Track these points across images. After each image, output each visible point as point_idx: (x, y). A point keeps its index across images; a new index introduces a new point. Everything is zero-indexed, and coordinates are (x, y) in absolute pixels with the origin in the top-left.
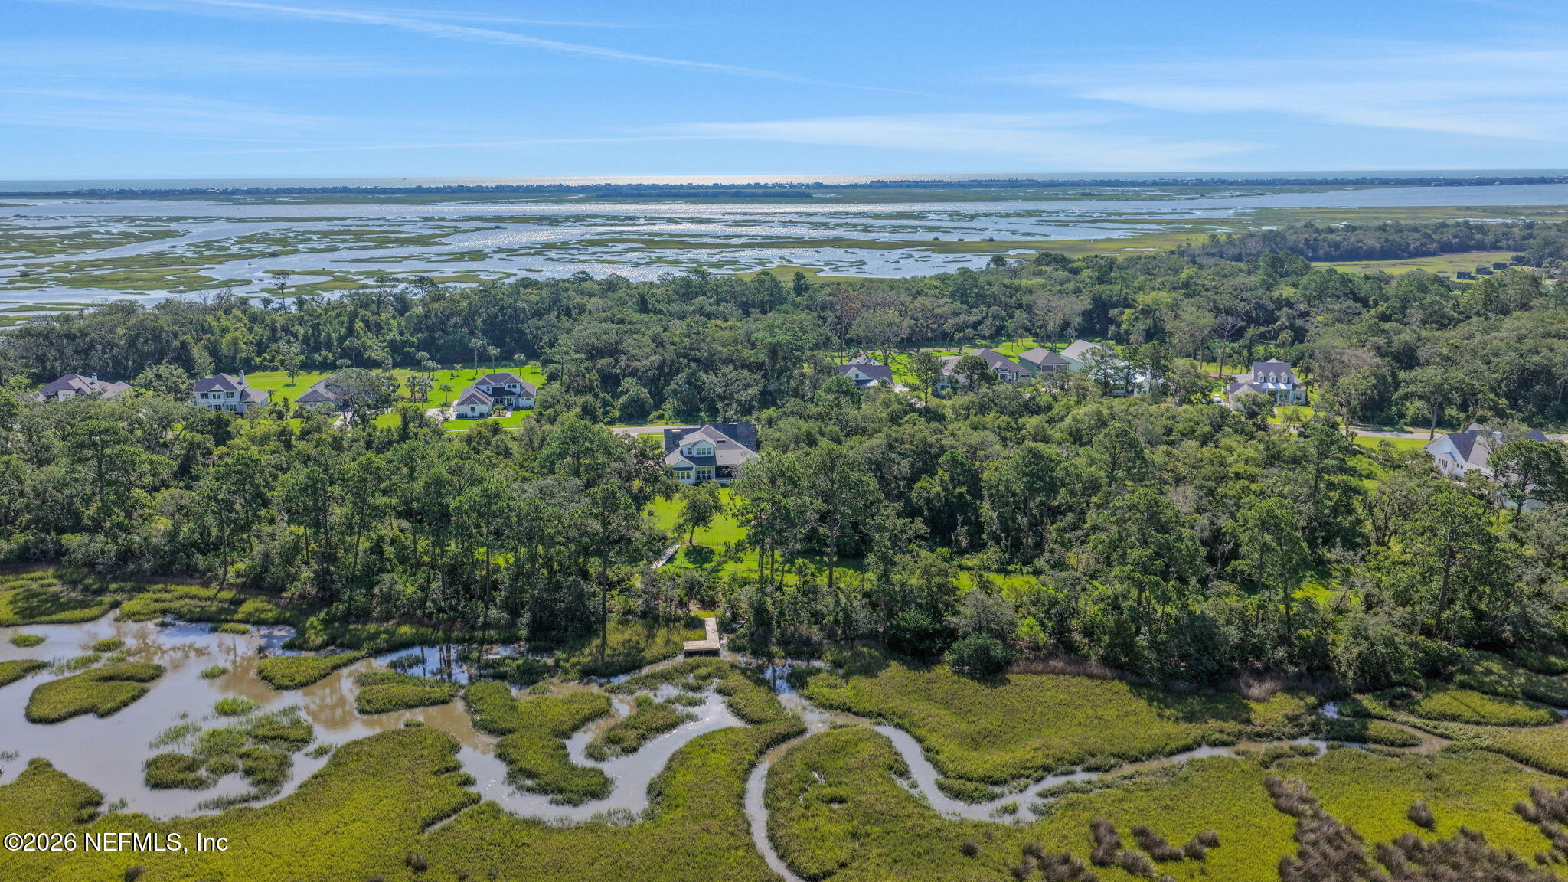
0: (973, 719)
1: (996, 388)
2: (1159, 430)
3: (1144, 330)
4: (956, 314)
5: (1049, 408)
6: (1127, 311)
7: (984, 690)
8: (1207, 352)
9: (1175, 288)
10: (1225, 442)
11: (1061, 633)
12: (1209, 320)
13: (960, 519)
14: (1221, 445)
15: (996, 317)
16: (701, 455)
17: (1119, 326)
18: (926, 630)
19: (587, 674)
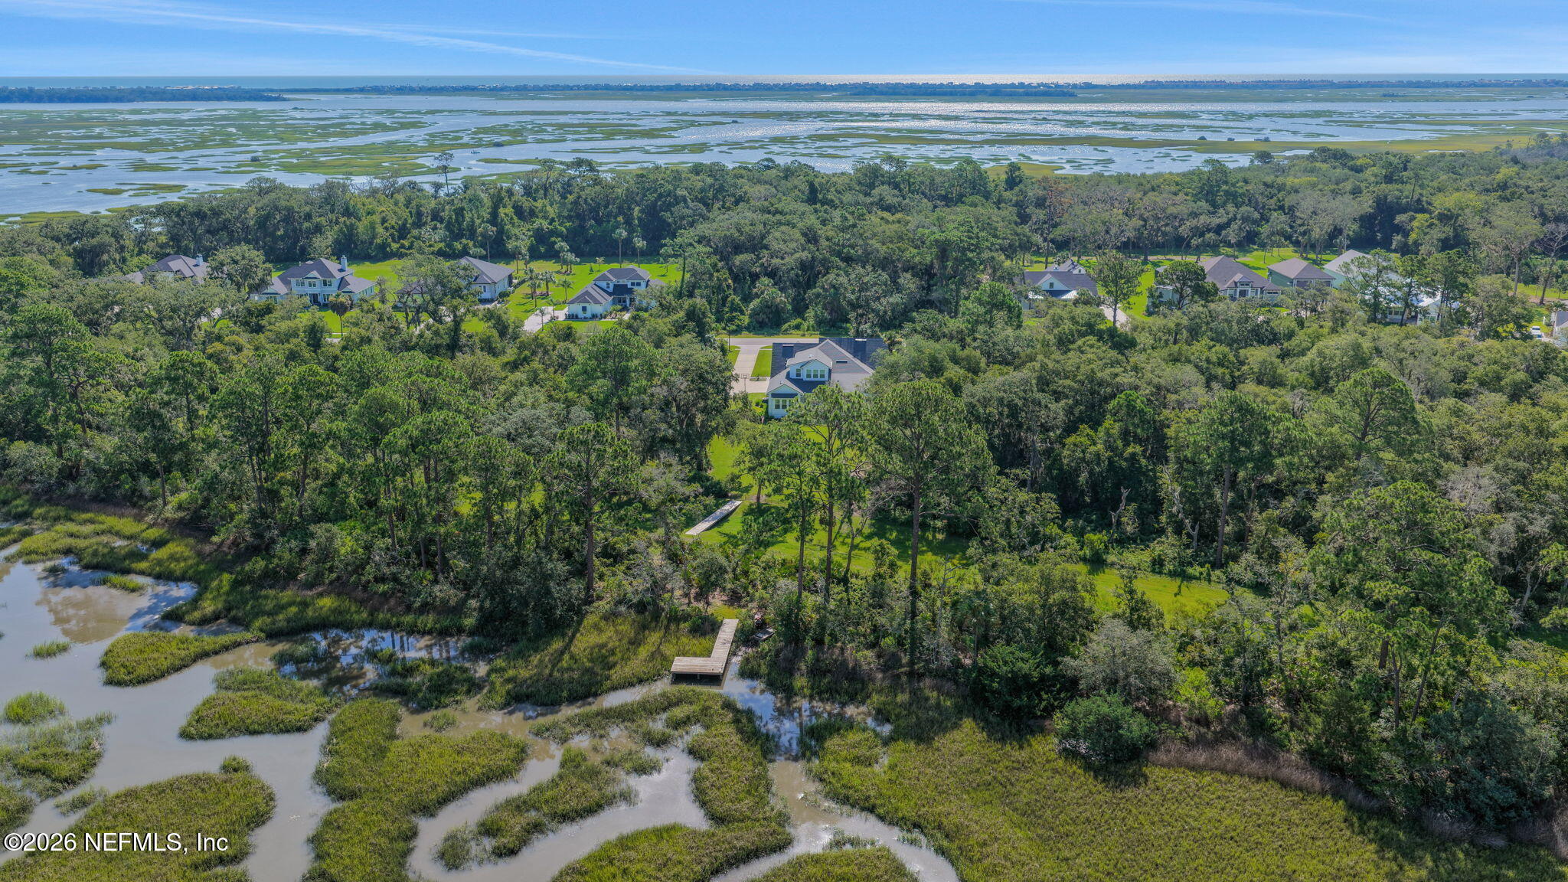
0: (1066, 853)
1: (1212, 306)
2: (1445, 376)
3: (1439, 240)
4: (1195, 215)
5: (1290, 335)
6: (1419, 216)
7: (1101, 793)
8: (1525, 269)
9: (1488, 190)
10: (1548, 397)
11: (1247, 698)
12: (1533, 228)
13: (1125, 493)
14: (1542, 401)
15: (1245, 219)
16: (812, 379)
17: (1406, 234)
18: (1026, 677)
19: (518, 698)
